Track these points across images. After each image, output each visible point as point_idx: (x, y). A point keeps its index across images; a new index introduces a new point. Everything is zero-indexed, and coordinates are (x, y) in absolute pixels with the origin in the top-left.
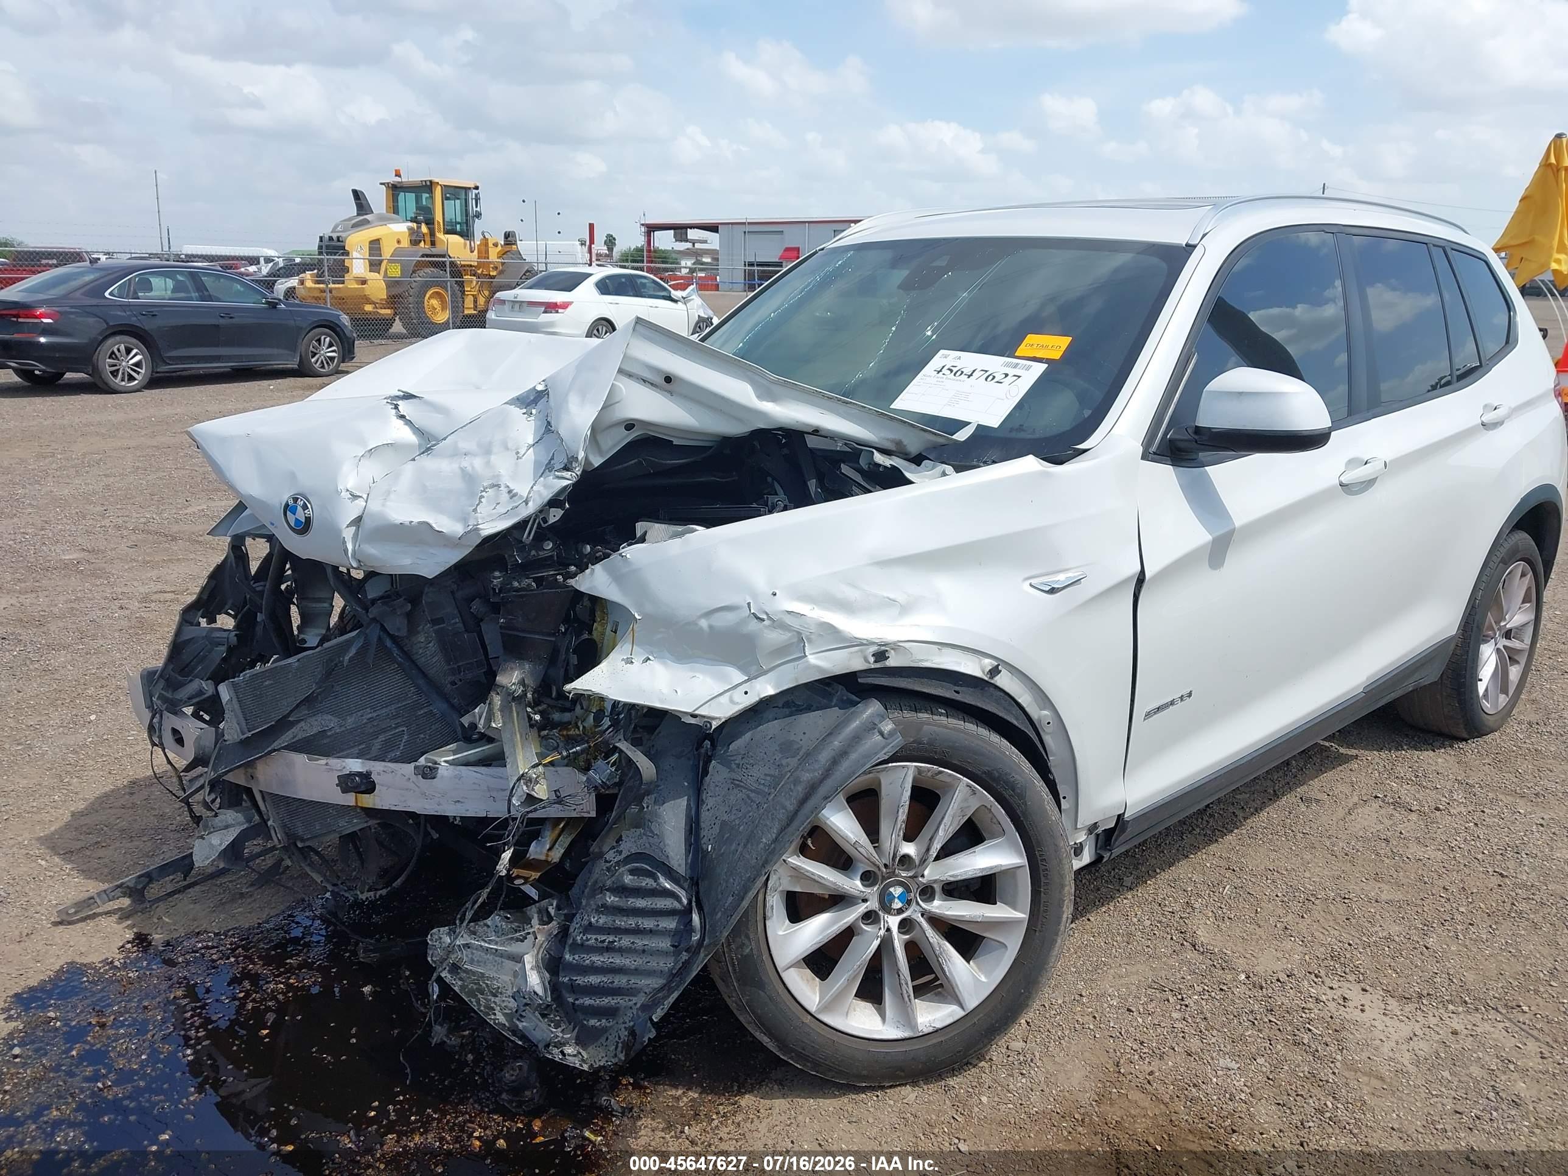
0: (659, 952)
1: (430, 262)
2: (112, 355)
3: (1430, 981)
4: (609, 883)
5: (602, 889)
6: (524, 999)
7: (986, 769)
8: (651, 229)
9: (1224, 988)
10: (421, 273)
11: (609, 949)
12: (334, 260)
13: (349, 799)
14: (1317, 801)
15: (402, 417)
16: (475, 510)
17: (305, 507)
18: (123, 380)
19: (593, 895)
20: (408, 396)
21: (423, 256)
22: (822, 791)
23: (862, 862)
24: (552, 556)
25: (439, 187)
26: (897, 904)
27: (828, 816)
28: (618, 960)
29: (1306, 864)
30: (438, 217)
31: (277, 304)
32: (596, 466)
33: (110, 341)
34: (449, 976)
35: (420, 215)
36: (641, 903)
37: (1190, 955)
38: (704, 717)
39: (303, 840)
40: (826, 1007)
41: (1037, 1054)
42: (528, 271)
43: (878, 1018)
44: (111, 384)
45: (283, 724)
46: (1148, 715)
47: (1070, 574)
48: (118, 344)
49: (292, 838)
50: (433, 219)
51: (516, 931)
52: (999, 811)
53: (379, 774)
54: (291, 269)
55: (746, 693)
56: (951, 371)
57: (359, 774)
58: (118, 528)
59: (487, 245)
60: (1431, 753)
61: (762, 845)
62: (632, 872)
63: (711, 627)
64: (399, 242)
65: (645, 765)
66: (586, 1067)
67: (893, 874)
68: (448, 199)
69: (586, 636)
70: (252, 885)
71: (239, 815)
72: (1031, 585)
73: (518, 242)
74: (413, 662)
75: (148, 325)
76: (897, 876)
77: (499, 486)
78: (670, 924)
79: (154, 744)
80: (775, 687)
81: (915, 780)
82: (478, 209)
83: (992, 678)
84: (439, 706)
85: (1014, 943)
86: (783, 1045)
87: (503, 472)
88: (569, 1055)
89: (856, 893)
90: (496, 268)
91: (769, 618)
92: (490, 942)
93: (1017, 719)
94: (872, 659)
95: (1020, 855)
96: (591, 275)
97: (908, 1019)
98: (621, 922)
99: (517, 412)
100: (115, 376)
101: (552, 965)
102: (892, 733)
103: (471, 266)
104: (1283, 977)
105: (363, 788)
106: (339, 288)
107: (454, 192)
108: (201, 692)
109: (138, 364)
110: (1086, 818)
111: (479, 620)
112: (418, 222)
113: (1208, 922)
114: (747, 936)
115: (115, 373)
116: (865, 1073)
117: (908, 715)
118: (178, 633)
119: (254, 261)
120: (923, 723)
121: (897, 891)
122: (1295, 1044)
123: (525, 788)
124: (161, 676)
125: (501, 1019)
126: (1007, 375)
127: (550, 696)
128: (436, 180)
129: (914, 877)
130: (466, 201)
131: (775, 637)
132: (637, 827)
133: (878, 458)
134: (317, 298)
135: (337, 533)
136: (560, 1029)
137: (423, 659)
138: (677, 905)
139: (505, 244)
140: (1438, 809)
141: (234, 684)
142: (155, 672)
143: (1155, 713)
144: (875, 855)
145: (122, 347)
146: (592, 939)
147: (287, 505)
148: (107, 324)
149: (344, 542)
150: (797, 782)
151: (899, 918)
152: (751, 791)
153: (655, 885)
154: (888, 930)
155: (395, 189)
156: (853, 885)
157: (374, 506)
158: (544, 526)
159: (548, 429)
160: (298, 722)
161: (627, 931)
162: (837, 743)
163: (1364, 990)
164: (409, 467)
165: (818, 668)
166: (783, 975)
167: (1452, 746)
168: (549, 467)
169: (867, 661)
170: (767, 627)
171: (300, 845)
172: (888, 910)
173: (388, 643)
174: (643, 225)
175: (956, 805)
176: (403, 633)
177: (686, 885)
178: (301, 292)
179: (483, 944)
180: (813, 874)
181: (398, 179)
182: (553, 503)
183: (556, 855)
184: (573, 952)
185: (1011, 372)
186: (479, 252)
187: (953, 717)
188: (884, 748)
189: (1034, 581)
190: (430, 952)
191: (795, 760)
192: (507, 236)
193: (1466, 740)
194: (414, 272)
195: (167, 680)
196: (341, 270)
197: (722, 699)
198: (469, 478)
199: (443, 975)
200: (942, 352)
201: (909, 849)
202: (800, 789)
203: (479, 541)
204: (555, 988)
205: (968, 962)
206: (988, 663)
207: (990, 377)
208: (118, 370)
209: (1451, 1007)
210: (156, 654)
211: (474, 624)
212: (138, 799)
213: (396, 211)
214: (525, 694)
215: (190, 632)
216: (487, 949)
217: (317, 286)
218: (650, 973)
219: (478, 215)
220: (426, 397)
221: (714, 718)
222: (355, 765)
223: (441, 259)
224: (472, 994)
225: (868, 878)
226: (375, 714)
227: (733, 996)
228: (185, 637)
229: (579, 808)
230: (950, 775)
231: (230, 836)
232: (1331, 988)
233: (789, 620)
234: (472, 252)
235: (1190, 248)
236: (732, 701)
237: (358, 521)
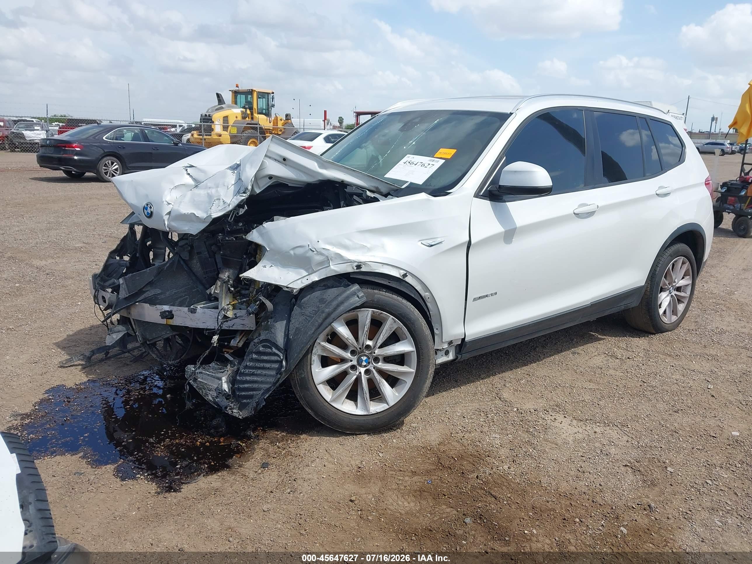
0: (271, 376)
1: (250, 127)
2: (105, 165)
3: (594, 416)
4: (254, 350)
5: (252, 353)
6: (220, 391)
7: (399, 312)
8: (359, 114)
9: (506, 412)
10: (247, 132)
11: (253, 374)
12: (207, 125)
13: (164, 321)
14: (578, 353)
15: (189, 174)
16: (211, 208)
17: (151, 208)
18: (110, 176)
19: (248, 355)
20: (191, 166)
21: (247, 124)
22: (333, 316)
23: (351, 346)
24: (242, 228)
25: (256, 92)
26: (364, 363)
27: (337, 327)
28: (255, 378)
29: (562, 376)
30: (255, 106)
31: (178, 144)
32: (258, 192)
33: (105, 159)
34: (193, 382)
35: (246, 105)
36: (265, 358)
37: (497, 401)
38: (291, 288)
39: (149, 341)
40: (334, 400)
41: (421, 428)
42: (295, 132)
43: (355, 407)
44: (105, 178)
45: (141, 292)
46: (475, 299)
47: (439, 240)
48: (108, 160)
49: (145, 340)
50: (253, 107)
51: (221, 369)
52: (405, 329)
53: (175, 311)
54: (190, 130)
55: (307, 279)
56: (409, 162)
57: (168, 311)
58: (99, 235)
59: (277, 119)
60: (638, 339)
61: (308, 335)
62: (263, 346)
63: (294, 254)
64: (237, 117)
65: (269, 305)
66: (240, 417)
67: (363, 352)
68: (259, 98)
69: (253, 259)
70: (131, 362)
71: (124, 328)
72: (422, 243)
73: (292, 119)
74: (192, 271)
75: (122, 152)
76: (364, 352)
77: (220, 199)
78: (276, 366)
79: (96, 303)
80: (319, 277)
81: (372, 316)
82: (273, 103)
83: (404, 278)
84: (200, 287)
85: (409, 381)
86: (316, 413)
87: (222, 194)
88: (234, 412)
89: (347, 357)
90: (281, 131)
91: (316, 251)
92: (210, 372)
93: (415, 295)
94: (355, 268)
95: (413, 346)
96: (321, 134)
97: (366, 408)
98: (258, 365)
99: (230, 172)
100: (106, 175)
101: (233, 381)
102: (362, 297)
103: (269, 129)
104: (532, 411)
105: (169, 317)
106: (209, 138)
107: (262, 95)
108: (114, 283)
109: (116, 170)
110: (446, 338)
111: (214, 253)
112: (245, 108)
113: (510, 391)
114: (303, 370)
115: (106, 173)
116: (348, 427)
117: (369, 290)
118: (107, 261)
119: (175, 126)
120: (375, 294)
121: (364, 358)
122: (527, 432)
123: (223, 312)
124: (99, 276)
125: (211, 398)
126: (429, 164)
127: (241, 284)
128: (254, 89)
129: (371, 353)
130: (268, 99)
131: (318, 258)
132: (266, 330)
133: (369, 193)
134: (199, 143)
135: (162, 217)
136: (233, 404)
137: (195, 270)
138: (279, 359)
139: (286, 120)
140: (629, 358)
141: (125, 279)
142: (97, 275)
143: (478, 299)
144: (356, 344)
145: (110, 162)
146: (247, 371)
147: (144, 207)
148: (104, 151)
149: (164, 221)
150: (323, 312)
151: (365, 369)
152: (308, 316)
153: (271, 351)
154: (360, 373)
155: (236, 93)
156: (347, 355)
157: (176, 207)
158: (237, 215)
159: (239, 179)
160: (147, 291)
161: (260, 368)
162: (340, 299)
163: (565, 417)
164: (189, 194)
165: (335, 271)
166: (318, 386)
167: (648, 337)
168: (238, 192)
169: (354, 269)
170: (316, 254)
171: (148, 343)
172: (361, 366)
173: (182, 262)
174: (355, 112)
175: (387, 326)
176: (187, 258)
177: (283, 352)
178: (192, 140)
179: (207, 373)
180: (330, 349)
181: (237, 89)
182: (240, 206)
183: (240, 345)
184: (240, 376)
185: (431, 163)
186: (273, 123)
187: (388, 292)
188: (358, 302)
189: (424, 242)
190: (186, 373)
191: (324, 305)
192: (287, 115)
193: (655, 334)
194: (243, 131)
195: (102, 278)
196: (210, 130)
197: (298, 282)
198: (210, 196)
199: (190, 382)
200: (408, 155)
201: (370, 343)
202: (324, 315)
203: (211, 220)
204: (233, 390)
205: (392, 388)
206: (403, 272)
207: (423, 165)
208: (108, 172)
209: (598, 424)
210: (98, 269)
211: (213, 255)
212: (93, 332)
213: (236, 103)
214: (229, 281)
215: (112, 261)
216: (209, 374)
217: (199, 137)
218: (266, 383)
219: (273, 106)
220: (198, 167)
221: (295, 289)
222: (166, 308)
223: (255, 126)
224: (200, 389)
225: (353, 353)
226: (177, 291)
227: (298, 393)
228: (109, 263)
229: (249, 326)
230: (386, 314)
231: (120, 335)
232: (551, 416)
233: (324, 252)
234: (270, 123)
235: (511, 114)
236: (302, 282)
237: (169, 213)
